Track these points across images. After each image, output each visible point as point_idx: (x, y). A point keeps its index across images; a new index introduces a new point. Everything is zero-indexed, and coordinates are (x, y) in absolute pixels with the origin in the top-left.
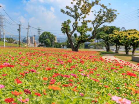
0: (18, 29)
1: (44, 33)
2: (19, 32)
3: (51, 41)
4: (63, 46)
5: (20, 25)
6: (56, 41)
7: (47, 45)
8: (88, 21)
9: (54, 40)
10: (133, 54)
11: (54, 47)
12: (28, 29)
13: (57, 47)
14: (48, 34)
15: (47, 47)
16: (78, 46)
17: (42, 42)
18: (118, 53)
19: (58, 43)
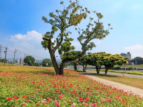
0: (5, 51)
1: (28, 56)
2: (5, 53)
3: (32, 62)
4: (40, 65)
5: (6, 48)
6: (35, 62)
7: (29, 64)
8: (71, 39)
9: (34, 61)
10: (106, 74)
11: (34, 66)
12: (15, 52)
13: (36, 66)
14: (30, 57)
15: (29, 65)
16: (63, 65)
17: (26, 63)
18: (85, 71)
19: (36, 63)
